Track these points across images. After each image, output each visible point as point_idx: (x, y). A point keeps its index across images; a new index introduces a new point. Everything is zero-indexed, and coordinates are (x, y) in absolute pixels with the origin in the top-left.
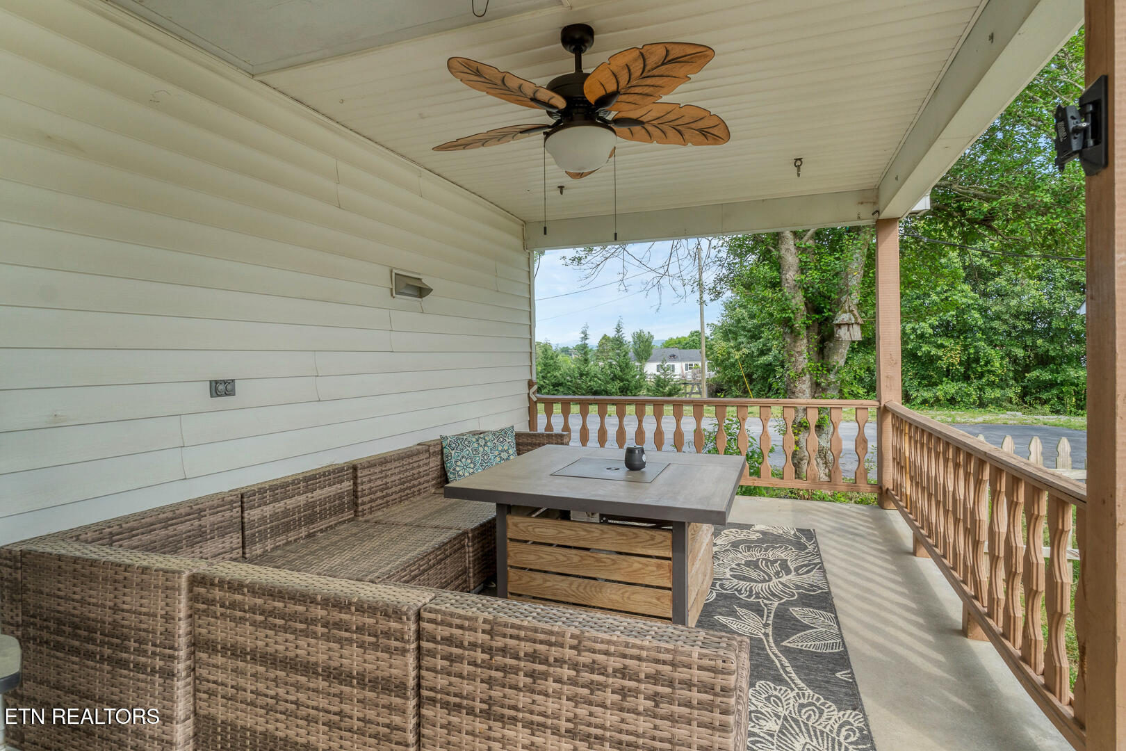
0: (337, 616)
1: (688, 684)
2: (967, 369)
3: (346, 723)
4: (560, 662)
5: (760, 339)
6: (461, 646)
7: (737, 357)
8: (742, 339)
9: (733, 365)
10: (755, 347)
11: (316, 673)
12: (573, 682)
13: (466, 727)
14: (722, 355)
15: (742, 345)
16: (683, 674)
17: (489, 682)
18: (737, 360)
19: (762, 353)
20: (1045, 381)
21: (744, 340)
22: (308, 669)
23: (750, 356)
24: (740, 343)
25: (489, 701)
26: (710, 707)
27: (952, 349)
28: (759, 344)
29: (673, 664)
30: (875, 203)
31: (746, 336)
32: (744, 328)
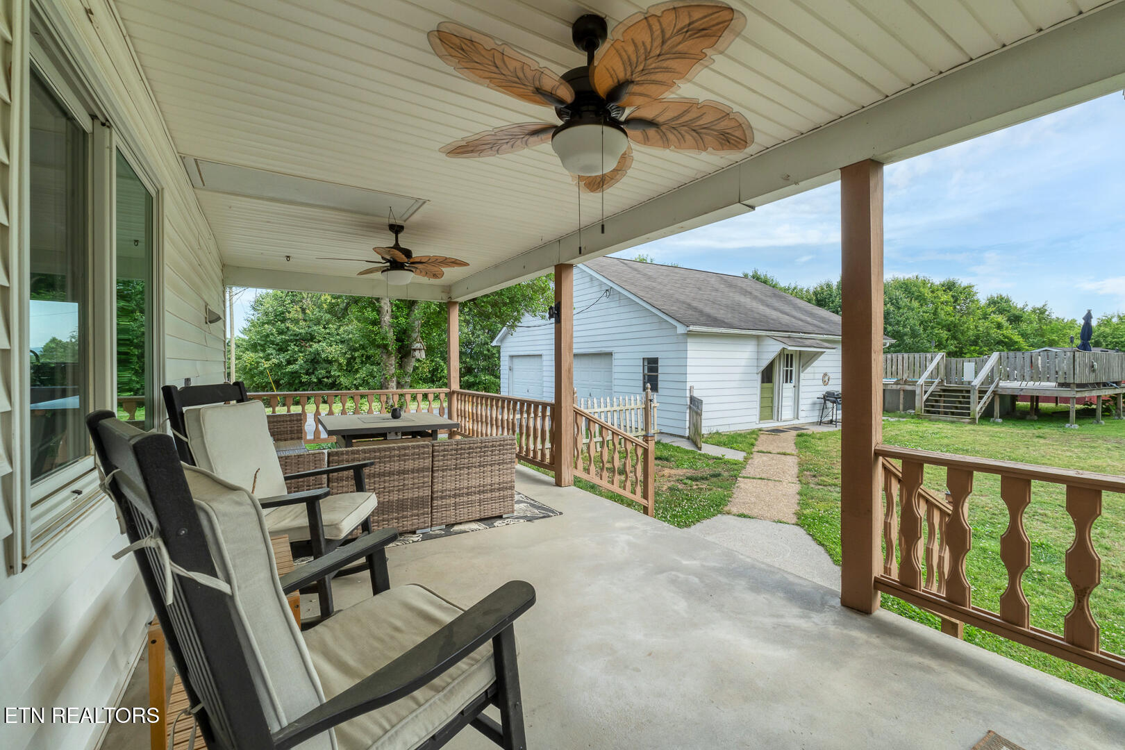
0: (403, 452)
1: (507, 445)
2: (433, 375)
3: (406, 487)
4: (477, 448)
5: (287, 351)
6: (448, 451)
7: (266, 366)
8: (269, 351)
9: (261, 373)
10: (283, 358)
11: (394, 474)
12: (480, 452)
13: (449, 474)
14: (251, 364)
15: (271, 356)
16: (506, 442)
17: (456, 459)
18: (265, 368)
19: (289, 363)
20: (470, 383)
21: (274, 352)
22: (391, 474)
23: (279, 366)
24: (269, 355)
25: (456, 465)
26: (511, 449)
27: (424, 363)
28: (287, 356)
29: (504, 441)
30: (449, 293)
31: (274, 349)
32: (272, 343)
